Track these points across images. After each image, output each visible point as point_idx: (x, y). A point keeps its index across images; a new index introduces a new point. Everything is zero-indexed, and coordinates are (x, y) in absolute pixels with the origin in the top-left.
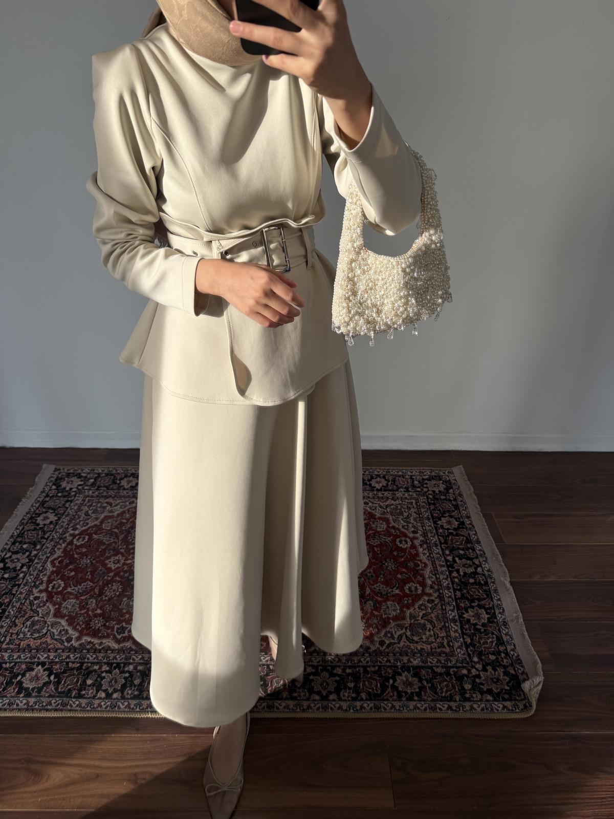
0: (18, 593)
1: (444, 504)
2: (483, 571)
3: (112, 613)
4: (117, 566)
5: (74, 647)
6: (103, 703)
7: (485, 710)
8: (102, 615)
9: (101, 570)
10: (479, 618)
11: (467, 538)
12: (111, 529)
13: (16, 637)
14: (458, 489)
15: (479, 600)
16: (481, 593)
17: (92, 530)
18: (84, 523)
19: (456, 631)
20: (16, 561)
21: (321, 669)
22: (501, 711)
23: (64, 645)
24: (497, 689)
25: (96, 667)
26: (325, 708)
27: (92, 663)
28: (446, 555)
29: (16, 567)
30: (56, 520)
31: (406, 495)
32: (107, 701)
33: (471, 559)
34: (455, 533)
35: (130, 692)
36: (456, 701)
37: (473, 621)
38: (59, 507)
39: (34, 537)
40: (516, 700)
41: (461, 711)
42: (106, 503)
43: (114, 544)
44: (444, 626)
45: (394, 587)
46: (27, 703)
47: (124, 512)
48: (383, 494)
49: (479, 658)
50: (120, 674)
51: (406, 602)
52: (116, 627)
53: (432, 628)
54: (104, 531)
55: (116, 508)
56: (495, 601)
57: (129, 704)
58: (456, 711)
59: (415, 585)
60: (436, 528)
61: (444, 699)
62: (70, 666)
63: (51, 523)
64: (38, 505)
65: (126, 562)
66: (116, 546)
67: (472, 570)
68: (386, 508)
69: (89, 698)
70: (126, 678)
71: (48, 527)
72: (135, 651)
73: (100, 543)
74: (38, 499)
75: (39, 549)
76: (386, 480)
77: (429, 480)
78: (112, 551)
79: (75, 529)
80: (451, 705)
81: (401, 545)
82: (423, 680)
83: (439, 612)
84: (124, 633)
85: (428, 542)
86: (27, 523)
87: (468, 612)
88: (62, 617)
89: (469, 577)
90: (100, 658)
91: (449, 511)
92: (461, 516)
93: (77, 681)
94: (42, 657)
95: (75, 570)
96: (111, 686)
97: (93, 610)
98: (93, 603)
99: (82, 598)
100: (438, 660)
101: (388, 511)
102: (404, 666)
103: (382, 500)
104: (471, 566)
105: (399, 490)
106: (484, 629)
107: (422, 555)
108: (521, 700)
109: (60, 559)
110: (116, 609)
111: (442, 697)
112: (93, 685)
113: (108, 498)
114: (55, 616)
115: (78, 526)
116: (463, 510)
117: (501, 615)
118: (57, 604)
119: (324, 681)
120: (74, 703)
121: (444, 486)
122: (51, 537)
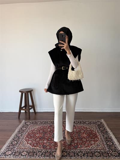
0: (20, 140)
2: (110, 136)
4: (38, 136)
5: (31, 148)
8: (36, 143)
9: (35, 137)
10: (110, 144)
12: (36, 130)
13: (20, 147)
14: (103, 123)
15: (110, 141)
17: (33, 130)
19: (106, 146)
20: (19, 135)
21: (80, 152)
22: (117, 159)
24: (116, 155)
25: (36, 152)
26: (82, 158)
28: (102, 134)
32: (38, 157)
33: (107, 134)
34: (103, 130)
35: (43, 156)
42: (35, 126)
45: (93, 139)
46: (23, 157)
47: (38, 127)
49: (111, 150)
51: (95, 141)
53: (101, 145)
56: (113, 141)
59: (97, 139)
60: (100, 130)
62: (31, 151)
63: (25, 129)
66: (38, 133)
69: (35, 157)
70: (42, 153)
72: (43, 149)
74: (22, 126)
75: (23, 133)
76: (89, 122)
77: (97, 122)
79: (29, 130)
80: (107, 158)
81: (93, 132)
82: (100, 154)
84: (41, 146)
88: (29, 144)
89: (107, 137)
91: (102, 127)
93: (32, 154)
94: (25, 150)
95: (30, 136)
98: (34, 142)
99: (32, 141)
100: (103, 150)
101: (90, 127)
102: (96, 152)
103: (88, 125)
105: (92, 124)
106: (112, 146)
107: (97, 134)
109: (27, 135)
110: (39, 143)
111: (105, 156)
114: (27, 143)
116: (105, 127)
121: (100, 123)
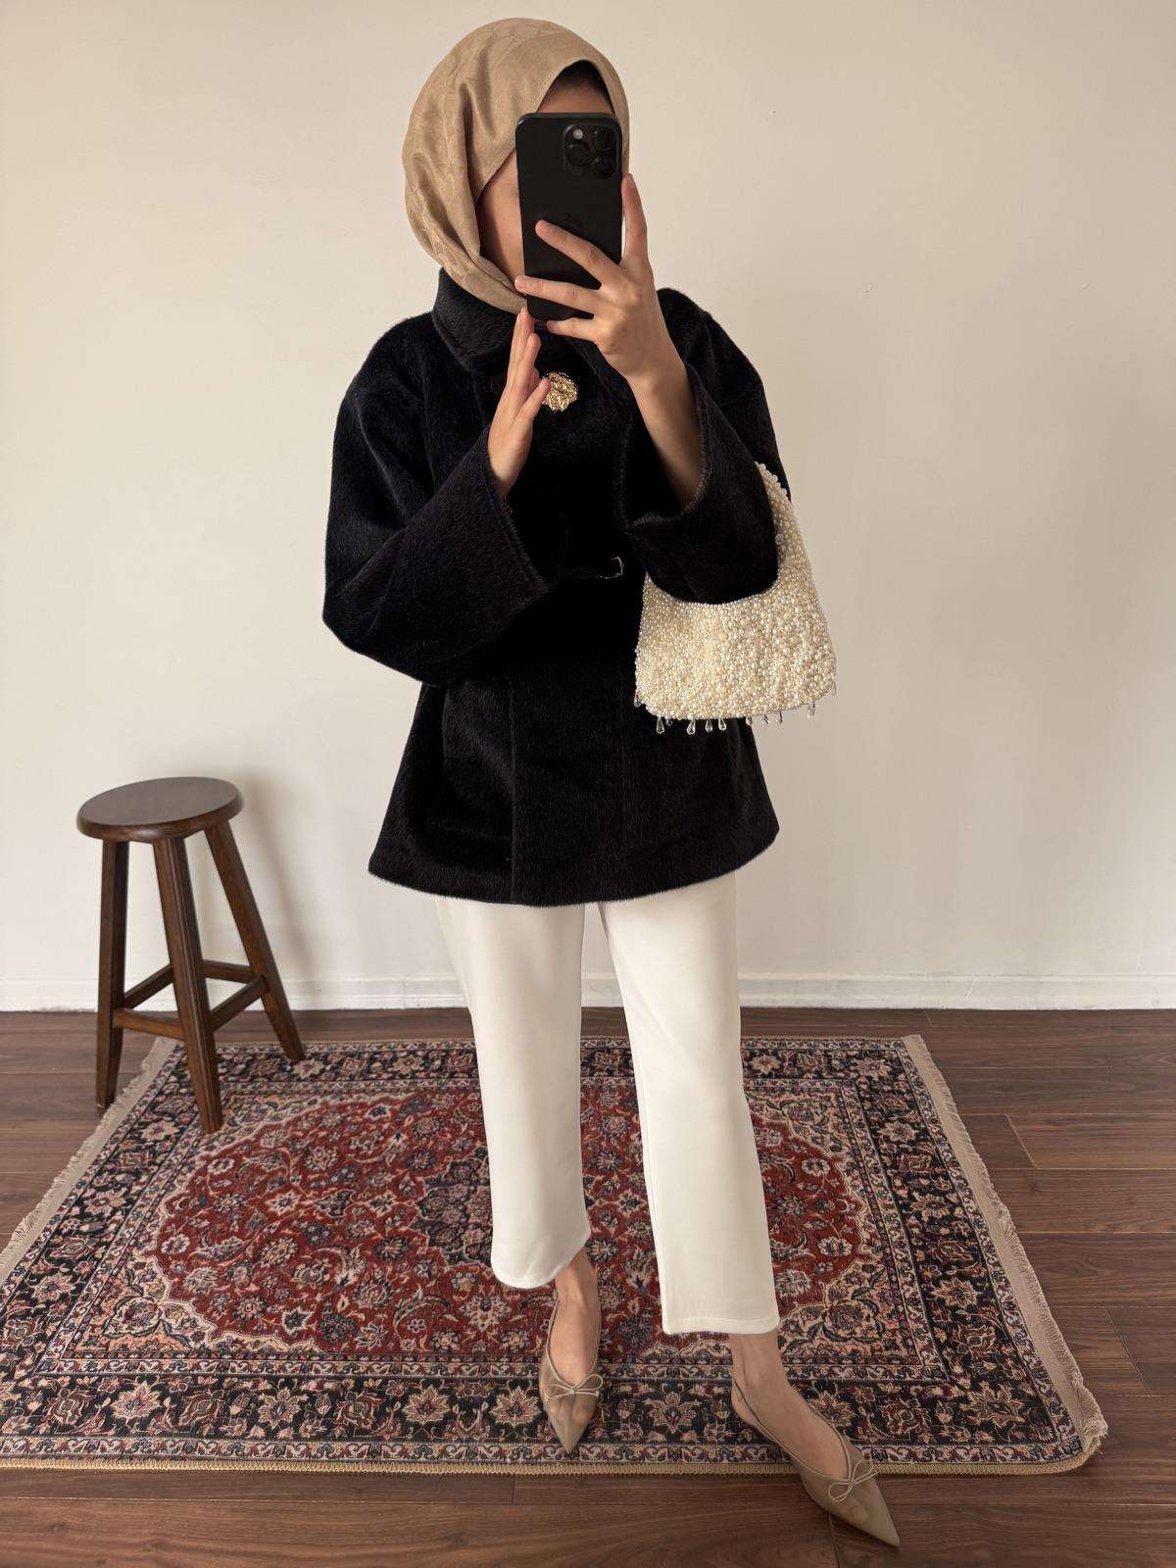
0: (106, 1256)
1: (890, 1100)
2: (965, 1213)
3: (278, 1291)
4: (285, 1210)
5: (207, 1349)
6: (259, 1447)
7: (981, 1460)
8: (260, 1294)
9: (257, 1217)
10: (961, 1297)
11: (933, 1157)
12: (275, 1148)
13: (101, 1332)
14: (914, 1073)
15: (959, 1264)
16: (962, 1253)
17: (242, 1149)
18: (226, 1138)
19: (918, 1320)
20: (102, 1202)
21: (665, 1388)
22: (1008, 1460)
23: (189, 1346)
24: (1001, 1421)
25: (248, 1385)
26: (676, 1457)
27: (239, 1377)
28: (895, 1187)
29: (102, 1214)
30: (176, 1134)
31: (818, 1085)
32: (267, 1443)
33: (943, 1194)
34: (911, 1149)
35: (309, 1428)
36: (923, 1443)
37: (949, 1301)
38: (182, 1112)
39: (136, 1161)
40: (1038, 1441)
41: (934, 1461)
42: (268, 1103)
43: (280, 1174)
44: (896, 1311)
45: (799, 1245)
46: (121, 1447)
47: (299, 1119)
48: (774, 1083)
49: (964, 1367)
50: (292, 1396)
51: (822, 1270)
52: (285, 1314)
53: (872, 1315)
54: (263, 1151)
55: (285, 1111)
56: (990, 1267)
57: (308, 1449)
58: (923, 1460)
59: (839, 1241)
60: (876, 1141)
61: (900, 1440)
62: (199, 1382)
63: (167, 1138)
64: (144, 1108)
65: (303, 1203)
66: (285, 1176)
67: (945, 1212)
68: (781, 1107)
69: (235, 1438)
70: (302, 1404)
71: (162, 1146)
72: (319, 1356)
73: (259, 1171)
74: (145, 1099)
75: (144, 1183)
76: (778, 1058)
77: (859, 1058)
78: (277, 1185)
79: (212, 1148)
80: (914, 1450)
81: (811, 1172)
82: (858, 1405)
83: (885, 1286)
84: (300, 1324)
85: (862, 1165)
86: (125, 1137)
87: (939, 1286)
88: (187, 1297)
89: (939, 1224)
90: (254, 1369)
91: (898, 1112)
92: (922, 1120)
93: (212, 1410)
94: (149, 1367)
95: (211, 1217)
96: (274, 1418)
97: (242, 1287)
98: (242, 1273)
99: (223, 1265)
100: (886, 1370)
101: (786, 1112)
102: (824, 1382)
103: (773, 1094)
104: (941, 1206)
105: (805, 1076)
106: (974, 1319)
107: (851, 1189)
108: (1048, 1442)
109: (183, 1198)
110: (285, 1284)
111: (896, 1436)
112: (242, 1415)
113: (269, 1095)
114: (173, 1295)
115: (216, 1143)
116: (926, 1109)
117: (1004, 1290)
118: (177, 1275)
119: (671, 1409)
120: (208, 1446)
121: (889, 1069)
122: (167, 1162)
